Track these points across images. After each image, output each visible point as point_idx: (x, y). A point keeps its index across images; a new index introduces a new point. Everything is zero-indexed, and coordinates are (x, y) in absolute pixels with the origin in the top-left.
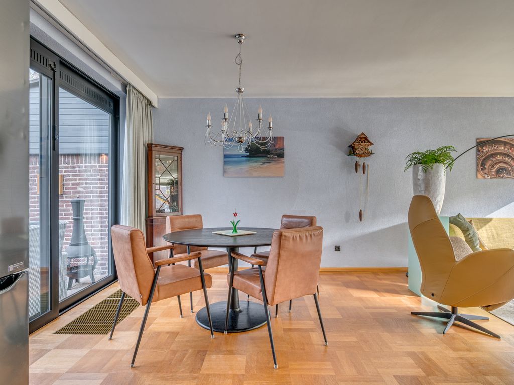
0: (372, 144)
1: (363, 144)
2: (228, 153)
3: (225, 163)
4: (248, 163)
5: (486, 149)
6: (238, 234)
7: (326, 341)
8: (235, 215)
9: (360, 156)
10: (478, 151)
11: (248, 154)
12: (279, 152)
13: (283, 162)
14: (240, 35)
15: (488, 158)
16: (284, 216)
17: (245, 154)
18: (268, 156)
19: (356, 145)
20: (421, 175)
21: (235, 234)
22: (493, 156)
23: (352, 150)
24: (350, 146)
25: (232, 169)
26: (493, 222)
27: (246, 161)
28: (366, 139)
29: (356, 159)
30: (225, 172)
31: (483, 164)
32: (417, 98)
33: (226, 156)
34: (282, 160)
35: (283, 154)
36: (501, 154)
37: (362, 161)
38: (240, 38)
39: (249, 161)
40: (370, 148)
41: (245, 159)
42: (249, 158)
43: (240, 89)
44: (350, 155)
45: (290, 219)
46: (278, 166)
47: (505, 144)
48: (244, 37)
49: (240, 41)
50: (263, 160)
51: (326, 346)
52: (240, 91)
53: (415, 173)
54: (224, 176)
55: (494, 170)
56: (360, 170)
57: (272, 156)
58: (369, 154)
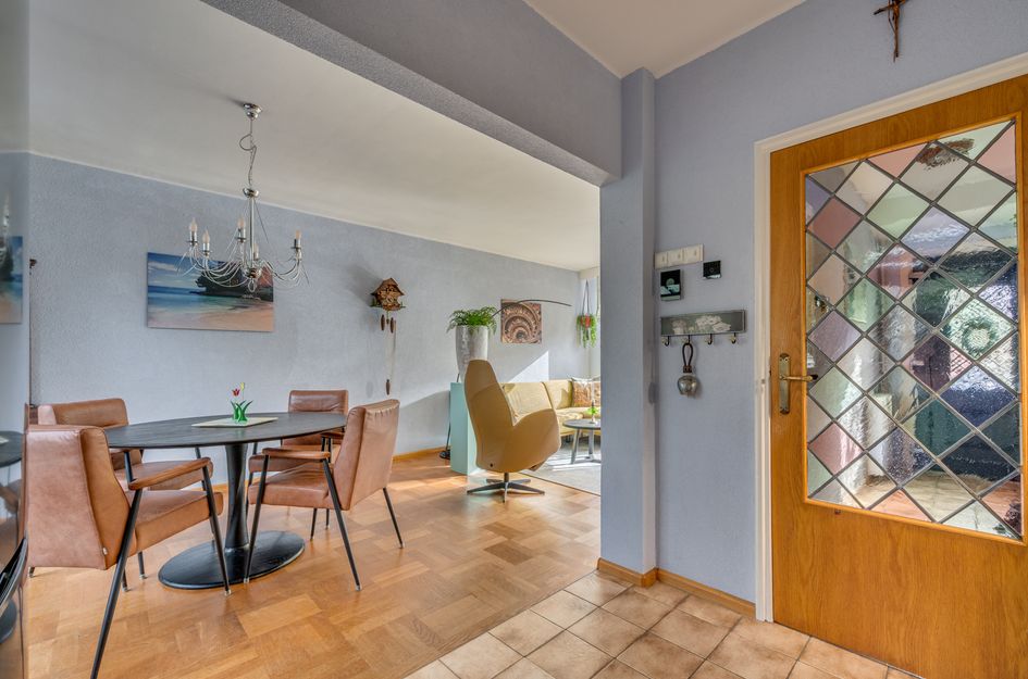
0: (402, 294)
1: (392, 293)
2: (157, 282)
3: (150, 301)
4: (202, 304)
5: (509, 312)
6: (248, 424)
7: (401, 542)
8: (236, 393)
9: (388, 308)
10: (503, 313)
11: (204, 289)
12: (265, 291)
13: (272, 308)
14: (252, 106)
15: (509, 321)
16: (293, 393)
17: (195, 287)
18: (245, 296)
19: (383, 293)
20: (465, 336)
21: (243, 424)
22: (514, 319)
23: (376, 299)
24: (373, 294)
25: (166, 314)
26: (515, 388)
27: (200, 301)
28: (395, 286)
29: (383, 311)
30: (149, 318)
31: (506, 328)
32: (447, 245)
33: (151, 289)
34: (270, 305)
35: (272, 294)
36: (519, 317)
37: (389, 315)
38: (252, 110)
39: (205, 301)
40: (400, 300)
41: (196, 297)
42: (205, 297)
43: (251, 191)
44: (373, 305)
45: (307, 397)
46: (263, 313)
47: (523, 307)
48: (259, 111)
49: (252, 115)
50: (235, 301)
51: (401, 548)
52: (251, 193)
53: (459, 335)
54: (147, 325)
55: (515, 334)
56: (387, 327)
57: (251, 296)
58: (399, 307)
